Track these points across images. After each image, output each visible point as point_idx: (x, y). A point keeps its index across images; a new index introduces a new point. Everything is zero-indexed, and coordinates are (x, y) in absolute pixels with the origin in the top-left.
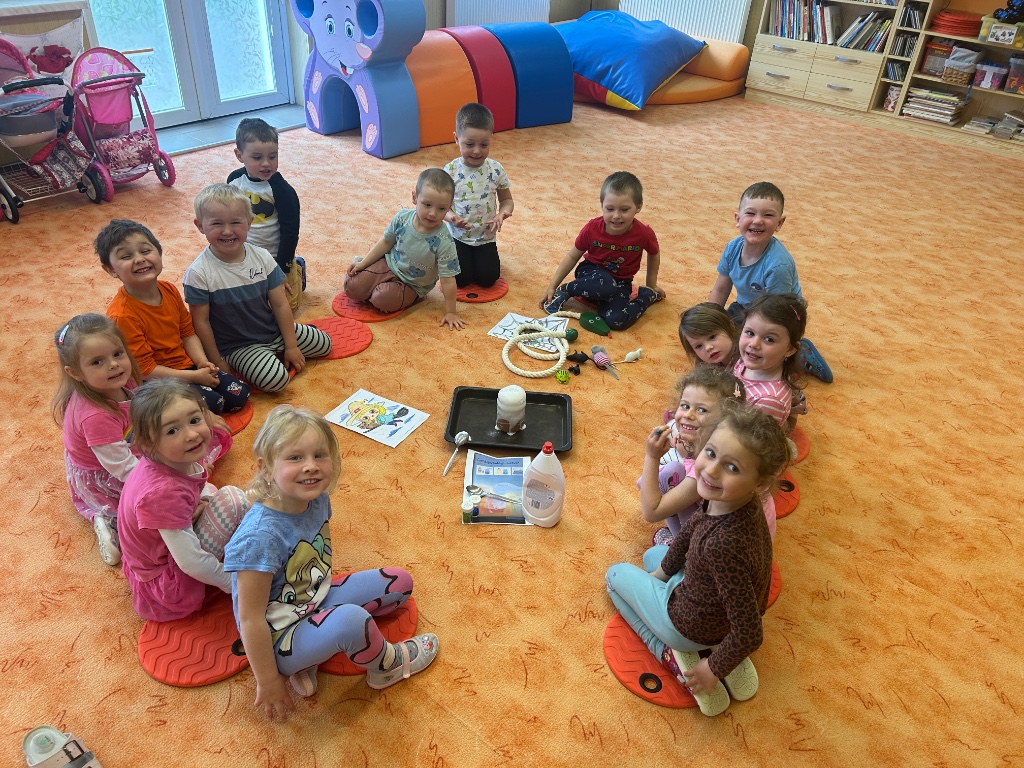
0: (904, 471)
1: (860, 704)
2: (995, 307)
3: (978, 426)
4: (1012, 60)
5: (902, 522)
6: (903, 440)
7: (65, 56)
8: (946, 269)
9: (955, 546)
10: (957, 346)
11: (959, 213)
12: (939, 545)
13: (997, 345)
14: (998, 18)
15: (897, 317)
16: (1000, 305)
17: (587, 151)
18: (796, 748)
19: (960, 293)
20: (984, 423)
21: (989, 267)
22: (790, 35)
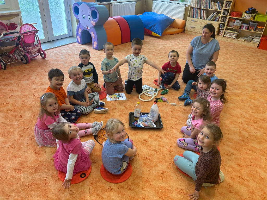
0: (241, 123)
1: (243, 180)
2: (254, 82)
3: (257, 112)
4: (250, 23)
5: (244, 136)
6: (240, 116)
7: (15, 26)
8: (241, 74)
9: (257, 141)
10: (248, 92)
11: (241, 60)
12: (253, 141)
13: (257, 92)
14: (246, 13)
15: (232, 86)
16: (255, 82)
17: (149, 47)
18: (231, 192)
19: (246, 80)
20: (257, 111)
21: (251, 73)
22: (196, 17)
